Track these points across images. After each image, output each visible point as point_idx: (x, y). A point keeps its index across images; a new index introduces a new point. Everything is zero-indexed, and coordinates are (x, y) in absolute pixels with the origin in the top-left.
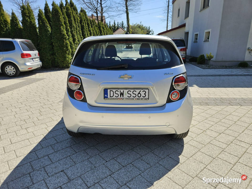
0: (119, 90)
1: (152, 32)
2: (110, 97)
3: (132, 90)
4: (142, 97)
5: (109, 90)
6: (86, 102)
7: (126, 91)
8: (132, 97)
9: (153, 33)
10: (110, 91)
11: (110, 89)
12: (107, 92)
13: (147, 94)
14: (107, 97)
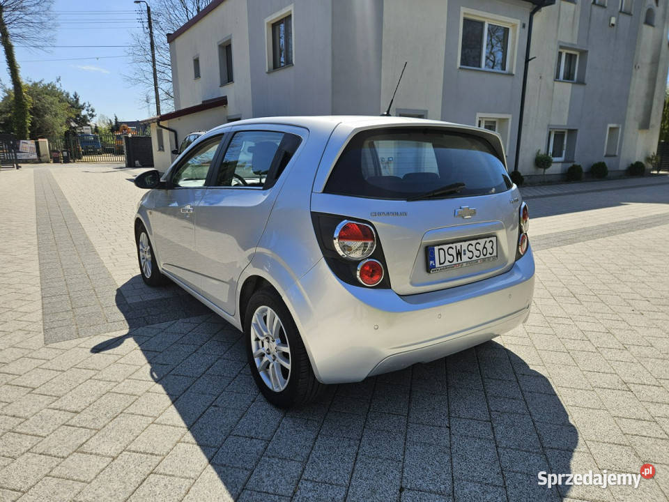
0: (453, 246)
1: (87, 110)
2: (440, 264)
3: (474, 242)
4: (488, 255)
5: (436, 248)
6: (391, 288)
7: (465, 245)
8: (475, 258)
9: (94, 113)
10: (439, 249)
11: (438, 245)
12: (433, 253)
13: (495, 247)
14: (434, 267)
